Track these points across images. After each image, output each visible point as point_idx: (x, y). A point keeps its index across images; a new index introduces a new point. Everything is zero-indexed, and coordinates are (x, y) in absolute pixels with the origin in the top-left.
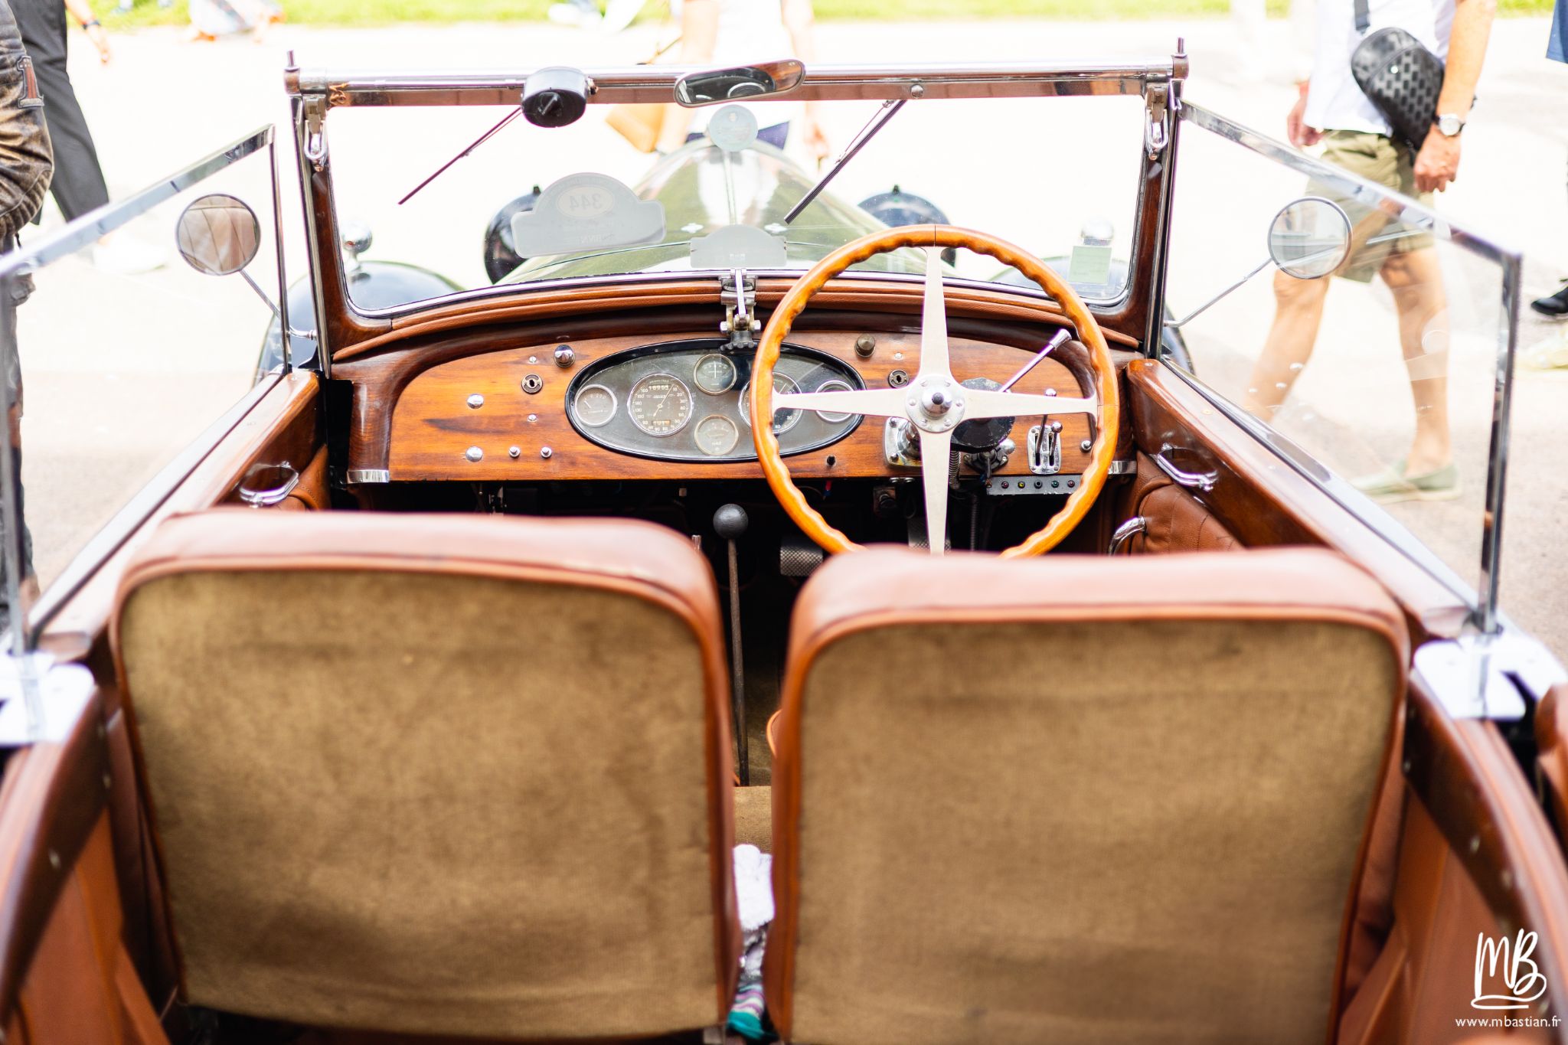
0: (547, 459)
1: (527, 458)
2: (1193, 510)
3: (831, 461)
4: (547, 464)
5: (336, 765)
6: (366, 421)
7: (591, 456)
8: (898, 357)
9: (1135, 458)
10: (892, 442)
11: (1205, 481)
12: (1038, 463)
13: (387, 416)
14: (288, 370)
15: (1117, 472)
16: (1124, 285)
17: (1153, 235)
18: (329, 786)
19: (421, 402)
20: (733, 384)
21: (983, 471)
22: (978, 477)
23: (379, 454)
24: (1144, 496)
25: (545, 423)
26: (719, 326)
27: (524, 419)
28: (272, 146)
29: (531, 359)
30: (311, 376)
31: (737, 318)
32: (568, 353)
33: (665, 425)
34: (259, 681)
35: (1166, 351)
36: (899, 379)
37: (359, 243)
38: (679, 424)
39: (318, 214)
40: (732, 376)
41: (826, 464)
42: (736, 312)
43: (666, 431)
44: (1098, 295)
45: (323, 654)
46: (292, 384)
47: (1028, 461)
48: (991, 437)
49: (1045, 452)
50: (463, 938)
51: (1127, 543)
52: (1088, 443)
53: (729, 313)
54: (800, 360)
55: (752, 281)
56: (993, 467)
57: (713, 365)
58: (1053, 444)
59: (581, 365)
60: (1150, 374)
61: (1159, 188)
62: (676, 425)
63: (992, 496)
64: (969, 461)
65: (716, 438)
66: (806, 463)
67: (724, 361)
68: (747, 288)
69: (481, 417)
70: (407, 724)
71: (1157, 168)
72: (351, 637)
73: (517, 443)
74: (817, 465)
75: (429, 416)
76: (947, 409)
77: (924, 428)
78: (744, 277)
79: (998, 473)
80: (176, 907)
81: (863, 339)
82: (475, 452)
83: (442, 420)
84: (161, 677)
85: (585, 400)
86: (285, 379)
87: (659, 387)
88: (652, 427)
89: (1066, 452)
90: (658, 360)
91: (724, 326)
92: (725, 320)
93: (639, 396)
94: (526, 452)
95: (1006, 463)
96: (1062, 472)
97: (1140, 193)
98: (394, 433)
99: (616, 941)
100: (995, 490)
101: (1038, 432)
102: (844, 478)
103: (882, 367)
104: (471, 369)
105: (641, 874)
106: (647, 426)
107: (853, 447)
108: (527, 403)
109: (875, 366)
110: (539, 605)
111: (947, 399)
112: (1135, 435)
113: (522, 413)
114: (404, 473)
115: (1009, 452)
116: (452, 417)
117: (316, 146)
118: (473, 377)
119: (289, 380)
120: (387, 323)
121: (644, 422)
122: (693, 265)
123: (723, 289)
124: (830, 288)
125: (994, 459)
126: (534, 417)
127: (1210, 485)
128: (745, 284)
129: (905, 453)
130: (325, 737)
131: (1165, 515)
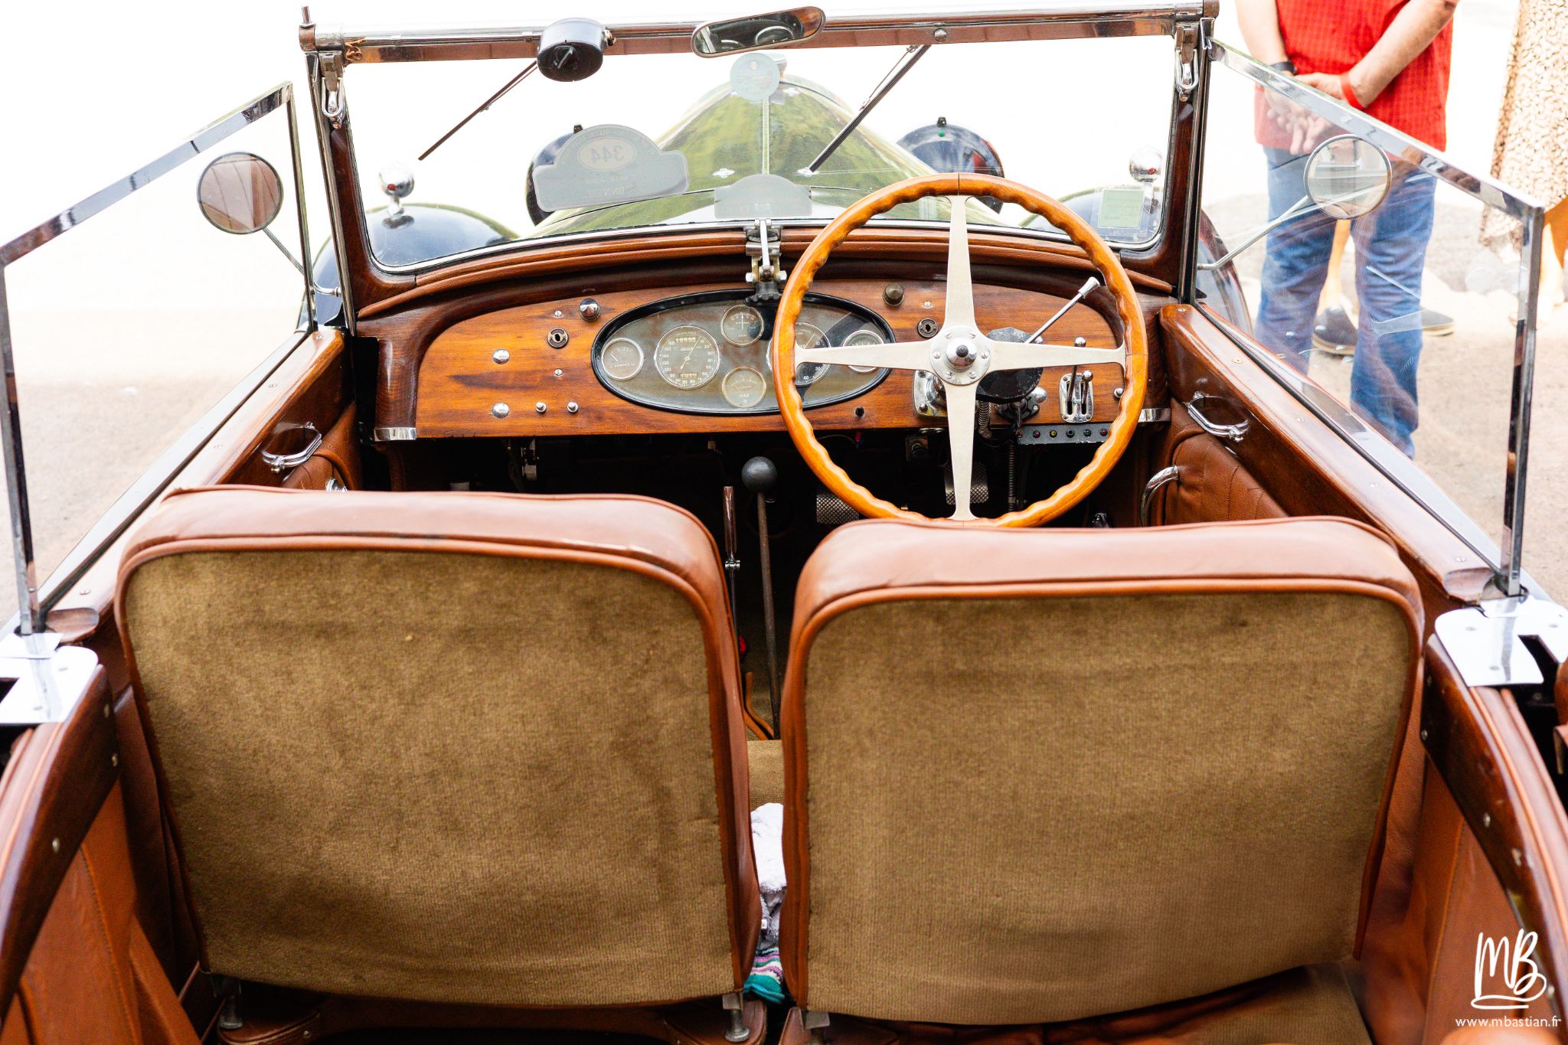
0: (574, 413)
1: (553, 413)
2: (1225, 459)
3: (860, 412)
4: (573, 419)
5: (342, 742)
6: (391, 379)
7: (618, 411)
8: (928, 305)
9: (1169, 405)
10: (921, 392)
11: (1235, 431)
12: (1070, 411)
13: (413, 373)
14: (313, 328)
15: (1150, 420)
16: (1156, 229)
17: (1185, 177)
18: (336, 762)
19: (447, 358)
20: (760, 335)
21: (1013, 421)
22: (1010, 426)
23: (405, 411)
24: (1178, 444)
25: (572, 377)
26: (744, 276)
27: (550, 374)
28: (289, 104)
29: (556, 313)
30: (336, 334)
31: (761, 270)
32: (593, 306)
33: (693, 378)
34: (262, 659)
35: (1200, 295)
36: (928, 328)
37: (401, 186)
38: (706, 377)
39: (338, 172)
40: (760, 327)
41: (855, 415)
42: (760, 263)
43: (693, 383)
44: (1130, 239)
45: (324, 632)
46: (318, 342)
47: (1060, 410)
48: (1019, 388)
49: (1077, 400)
50: (475, 910)
51: (1161, 491)
52: (1120, 390)
53: (754, 264)
54: (828, 309)
55: (777, 231)
56: (1024, 417)
57: (740, 317)
58: (1085, 392)
59: (608, 318)
60: (1183, 320)
61: (1190, 130)
62: (703, 377)
63: (1024, 445)
64: (1000, 411)
65: (744, 390)
66: (833, 415)
67: (752, 312)
68: (772, 239)
69: (508, 373)
70: (411, 701)
71: (1188, 109)
72: (351, 615)
73: (543, 398)
74: (845, 417)
75: (455, 372)
76: (972, 361)
77: (950, 381)
78: (769, 227)
79: (1028, 422)
80: (193, 878)
81: (891, 289)
82: (501, 408)
83: (467, 376)
84: (167, 655)
85: (612, 354)
86: (311, 337)
87: (686, 339)
88: (679, 380)
89: (1098, 400)
90: (685, 312)
91: (750, 277)
92: (750, 271)
93: (667, 349)
94: (552, 408)
95: (1038, 411)
96: (1094, 421)
97: (1171, 135)
98: (421, 390)
99: (629, 911)
100: (1027, 440)
101: (1069, 379)
102: (873, 429)
103: (911, 316)
104: (497, 324)
105: (651, 846)
106: (674, 379)
107: (881, 398)
108: (553, 357)
109: (904, 316)
110: (538, 582)
111: (971, 352)
112: (1169, 382)
113: (548, 368)
114: (430, 430)
115: (1041, 400)
116: (478, 373)
117: (333, 103)
118: (499, 332)
119: (314, 339)
120: (410, 279)
121: (671, 375)
122: (717, 215)
123: (748, 240)
124: (857, 236)
125: (1025, 409)
126: (560, 372)
127: (1240, 436)
128: (770, 234)
129: (934, 403)
130: (330, 714)
131: (1198, 464)
